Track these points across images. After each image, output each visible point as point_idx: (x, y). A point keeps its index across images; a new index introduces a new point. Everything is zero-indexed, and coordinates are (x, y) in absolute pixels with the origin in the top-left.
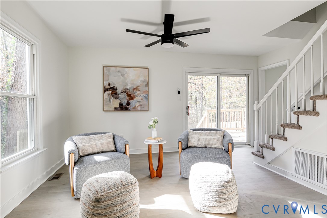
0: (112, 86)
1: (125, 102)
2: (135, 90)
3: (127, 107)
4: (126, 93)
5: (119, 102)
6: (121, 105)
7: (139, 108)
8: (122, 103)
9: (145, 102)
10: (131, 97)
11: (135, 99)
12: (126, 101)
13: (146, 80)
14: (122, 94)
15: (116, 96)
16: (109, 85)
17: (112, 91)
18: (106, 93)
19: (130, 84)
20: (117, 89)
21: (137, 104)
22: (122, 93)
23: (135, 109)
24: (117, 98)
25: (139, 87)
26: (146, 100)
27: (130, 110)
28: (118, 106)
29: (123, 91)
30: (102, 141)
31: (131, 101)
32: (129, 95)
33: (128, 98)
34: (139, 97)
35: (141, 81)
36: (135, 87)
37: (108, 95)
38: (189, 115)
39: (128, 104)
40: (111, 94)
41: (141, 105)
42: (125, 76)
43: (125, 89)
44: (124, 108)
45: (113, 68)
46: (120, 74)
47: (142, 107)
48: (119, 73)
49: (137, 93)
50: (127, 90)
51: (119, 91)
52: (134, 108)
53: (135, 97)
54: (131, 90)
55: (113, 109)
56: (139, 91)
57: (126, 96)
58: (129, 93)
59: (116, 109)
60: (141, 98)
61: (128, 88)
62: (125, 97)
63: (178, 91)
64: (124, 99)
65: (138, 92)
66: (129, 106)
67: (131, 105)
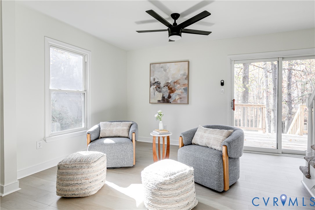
0: (156, 81)
1: (166, 95)
2: (175, 84)
3: (168, 100)
4: (168, 87)
5: (162, 95)
6: (163, 98)
7: (179, 101)
8: (164, 96)
9: (185, 95)
10: (172, 90)
11: (175, 92)
12: (168, 94)
13: (186, 73)
14: (164, 88)
15: (159, 90)
16: (154, 80)
17: (156, 85)
18: (152, 87)
19: (172, 78)
20: (160, 83)
21: (177, 97)
22: (164, 86)
23: (175, 102)
24: (160, 92)
25: (179, 81)
26: (185, 93)
27: (171, 103)
28: (161, 99)
29: (165, 85)
30: (119, 128)
31: (172, 94)
32: (170, 89)
33: (169, 91)
34: (179, 91)
35: (182, 74)
36: (175, 81)
37: (153, 89)
38: (234, 110)
39: (170, 97)
40: (155, 88)
41: (181, 98)
42: (167, 71)
43: (167, 83)
44: (166, 100)
45: (157, 65)
46: (163, 69)
47: (182, 99)
48: (161, 68)
49: (177, 87)
50: (168, 84)
51: (162, 85)
52: (175, 100)
53: (175, 91)
54: (172, 84)
55: (157, 102)
56: (179, 84)
57: (168, 90)
58: (170, 87)
59: (159, 101)
60: (181, 92)
61: (169, 82)
62: (166, 91)
63: (221, 82)
64: (166, 92)
65: (179, 86)
66: (170, 99)
67: (172, 98)
